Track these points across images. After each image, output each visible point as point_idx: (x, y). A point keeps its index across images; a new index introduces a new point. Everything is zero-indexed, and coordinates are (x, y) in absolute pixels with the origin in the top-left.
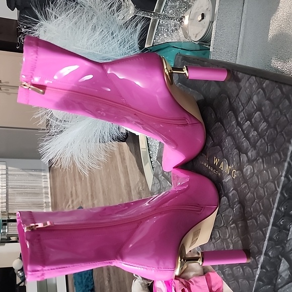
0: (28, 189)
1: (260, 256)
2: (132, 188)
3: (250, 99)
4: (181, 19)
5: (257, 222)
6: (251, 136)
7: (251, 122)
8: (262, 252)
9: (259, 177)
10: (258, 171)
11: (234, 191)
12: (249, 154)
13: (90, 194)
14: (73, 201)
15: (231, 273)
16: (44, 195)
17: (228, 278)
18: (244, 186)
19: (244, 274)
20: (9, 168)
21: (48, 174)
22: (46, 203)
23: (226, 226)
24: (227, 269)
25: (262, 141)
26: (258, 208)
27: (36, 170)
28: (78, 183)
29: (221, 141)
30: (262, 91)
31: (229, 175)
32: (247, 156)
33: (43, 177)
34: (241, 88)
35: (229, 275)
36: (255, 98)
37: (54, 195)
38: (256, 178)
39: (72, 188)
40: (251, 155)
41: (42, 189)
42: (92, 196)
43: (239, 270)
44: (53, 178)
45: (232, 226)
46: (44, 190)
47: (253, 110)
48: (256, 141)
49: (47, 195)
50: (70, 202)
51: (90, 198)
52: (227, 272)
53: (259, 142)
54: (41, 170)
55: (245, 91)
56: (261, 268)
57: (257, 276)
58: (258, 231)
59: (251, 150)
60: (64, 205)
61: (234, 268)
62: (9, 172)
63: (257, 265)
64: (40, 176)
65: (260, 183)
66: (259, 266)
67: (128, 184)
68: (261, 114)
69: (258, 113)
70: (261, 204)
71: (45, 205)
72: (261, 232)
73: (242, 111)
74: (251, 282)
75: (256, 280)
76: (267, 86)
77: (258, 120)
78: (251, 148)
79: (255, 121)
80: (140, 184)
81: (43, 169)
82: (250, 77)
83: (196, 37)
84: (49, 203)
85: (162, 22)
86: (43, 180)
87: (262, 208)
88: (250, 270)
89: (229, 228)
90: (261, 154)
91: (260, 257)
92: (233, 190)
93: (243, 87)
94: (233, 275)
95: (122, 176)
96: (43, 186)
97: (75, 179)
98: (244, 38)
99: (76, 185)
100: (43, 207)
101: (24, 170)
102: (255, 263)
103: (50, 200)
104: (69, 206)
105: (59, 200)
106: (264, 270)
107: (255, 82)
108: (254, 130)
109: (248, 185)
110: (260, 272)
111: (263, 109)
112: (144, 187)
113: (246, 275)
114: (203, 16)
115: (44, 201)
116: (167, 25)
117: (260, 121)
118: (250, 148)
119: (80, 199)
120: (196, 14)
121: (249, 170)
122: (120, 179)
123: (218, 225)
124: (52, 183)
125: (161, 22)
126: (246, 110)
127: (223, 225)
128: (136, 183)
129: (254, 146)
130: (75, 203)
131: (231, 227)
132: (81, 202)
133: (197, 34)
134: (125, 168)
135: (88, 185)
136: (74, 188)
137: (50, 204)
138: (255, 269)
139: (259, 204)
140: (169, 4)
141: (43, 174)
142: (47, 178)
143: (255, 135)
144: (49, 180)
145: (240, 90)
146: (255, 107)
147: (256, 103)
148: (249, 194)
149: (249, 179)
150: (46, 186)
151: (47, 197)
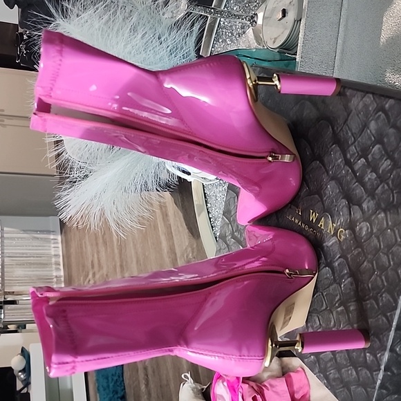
0: (32, 258)
1: (382, 352)
2: (178, 255)
3: (365, 126)
4: (252, 17)
5: (378, 304)
6: (367, 179)
7: (367, 159)
8: (386, 347)
9: (381, 239)
10: (378, 230)
11: (342, 259)
12: (365, 206)
13: (118, 264)
14: (94, 274)
15: (338, 378)
16: (54, 266)
17: (334, 384)
18: (356, 252)
19: (359, 379)
20: (5, 229)
21: (59, 238)
22: (56, 277)
23: (330, 310)
24: (332, 371)
25: (383, 187)
26: (380, 283)
27: (42, 232)
28: (102, 249)
29: (321, 188)
30: (383, 115)
31: (333, 236)
32: (362, 209)
33: (52, 241)
34: (351, 111)
35: (334, 379)
36: (373, 125)
37: (67, 266)
38: (376, 241)
39: (93, 256)
40: (368, 207)
41: (51, 257)
42: (121, 266)
43: (351, 373)
44: (66, 244)
45: (339, 309)
46: (53, 260)
47: (369, 143)
48: (375, 187)
49: (58, 266)
50: (90, 276)
51: (118, 269)
52: (331, 376)
53: (380, 188)
54: (49, 232)
55: (358, 115)
56: (385, 370)
57: (379, 382)
58: (380, 316)
59: (367, 200)
60: (82, 278)
61: (343, 370)
62: (5, 235)
63: (379, 365)
64: (48, 240)
65: (382, 247)
66: (383, 367)
67: (172, 250)
68: (382, 149)
69: (377, 146)
70: (383, 278)
71: (55, 280)
72: (384, 319)
73: (352, 144)
74: (369, 389)
75: (377, 387)
76: (391, 107)
77: (377, 157)
78: (368, 196)
79: (374, 158)
80: (189, 249)
81: (52, 230)
82: (364, 96)
83: (274, 42)
84: (60, 277)
85: (224, 23)
86: (53, 246)
87: (386, 284)
88: (368, 372)
89: (334, 313)
90: (383, 205)
91: (384, 354)
92: (339, 257)
93: (354, 111)
94: (341, 380)
95: (163, 238)
96: (53, 253)
97: (97, 244)
98: (344, 42)
99: (98, 252)
100: (52, 282)
101: (25, 231)
102: (376, 362)
103: (62, 273)
104: (89, 281)
105: (74, 273)
106: (389, 373)
107: (372, 102)
108: (371, 172)
109: (363, 250)
110: (383, 376)
111: (385, 140)
112: (195, 254)
113: (361, 379)
114: (284, 12)
115: (54, 274)
116: (231, 26)
117: (381, 159)
118: (365, 197)
119: (104, 271)
120: (274, 10)
121: (365, 229)
122: (161, 243)
123: (318, 308)
124: (64, 249)
125: (222, 23)
126: (359, 142)
127: (324, 308)
128: (184, 248)
129: (371, 194)
130: (97, 276)
131: (337, 312)
132: (107, 275)
133: (276, 39)
134: (168, 227)
135: (116, 251)
136: (96, 256)
137: (63, 279)
138: (375, 371)
139: (381, 278)
141: (52, 237)
142: (57, 243)
143: (373, 178)
144: (60, 245)
145: (348, 115)
146: (373, 138)
147: (374, 132)
148: (365, 263)
149: (365, 241)
150: (56, 253)
151: (58, 269)
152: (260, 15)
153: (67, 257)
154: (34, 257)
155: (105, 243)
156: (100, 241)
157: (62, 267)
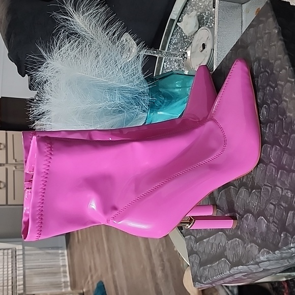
0: (46, 269)
2: (153, 250)
13: (109, 266)
14: (92, 277)
16: (62, 274)
20: (26, 248)
21: (66, 252)
22: (64, 282)
27: (53, 248)
28: (97, 256)
33: (61, 255)
37: (72, 273)
39: (91, 262)
41: (60, 268)
42: (112, 267)
44: (71, 256)
46: (62, 269)
49: (65, 274)
50: (89, 278)
51: (109, 270)
54: (58, 248)
60: (83, 281)
62: (26, 252)
64: (57, 254)
71: (63, 285)
80: (160, 245)
81: (60, 246)
84: (68, 282)
85: (166, 66)
86: (61, 258)
96: (61, 264)
97: (93, 252)
99: (94, 259)
100: (61, 287)
101: (41, 248)
103: (68, 279)
104: (88, 282)
105: (77, 279)
112: (165, 248)
114: (204, 46)
115: (63, 280)
119: (99, 272)
120: (197, 45)
124: (70, 260)
128: (157, 244)
130: (94, 278)
132: (101, 275)
135: (107, 255)
137: (69, 284)
140: (171, 48)
141: (60, 251)
142: (64, 256)
144: (66, 258)
150: (64, 264)
151: (65, 276)
152: (189, 53)
153: (71, 266)
154: (47, 268)
155: (99, 250)
156: (95, 249)
157: (68, 274)
